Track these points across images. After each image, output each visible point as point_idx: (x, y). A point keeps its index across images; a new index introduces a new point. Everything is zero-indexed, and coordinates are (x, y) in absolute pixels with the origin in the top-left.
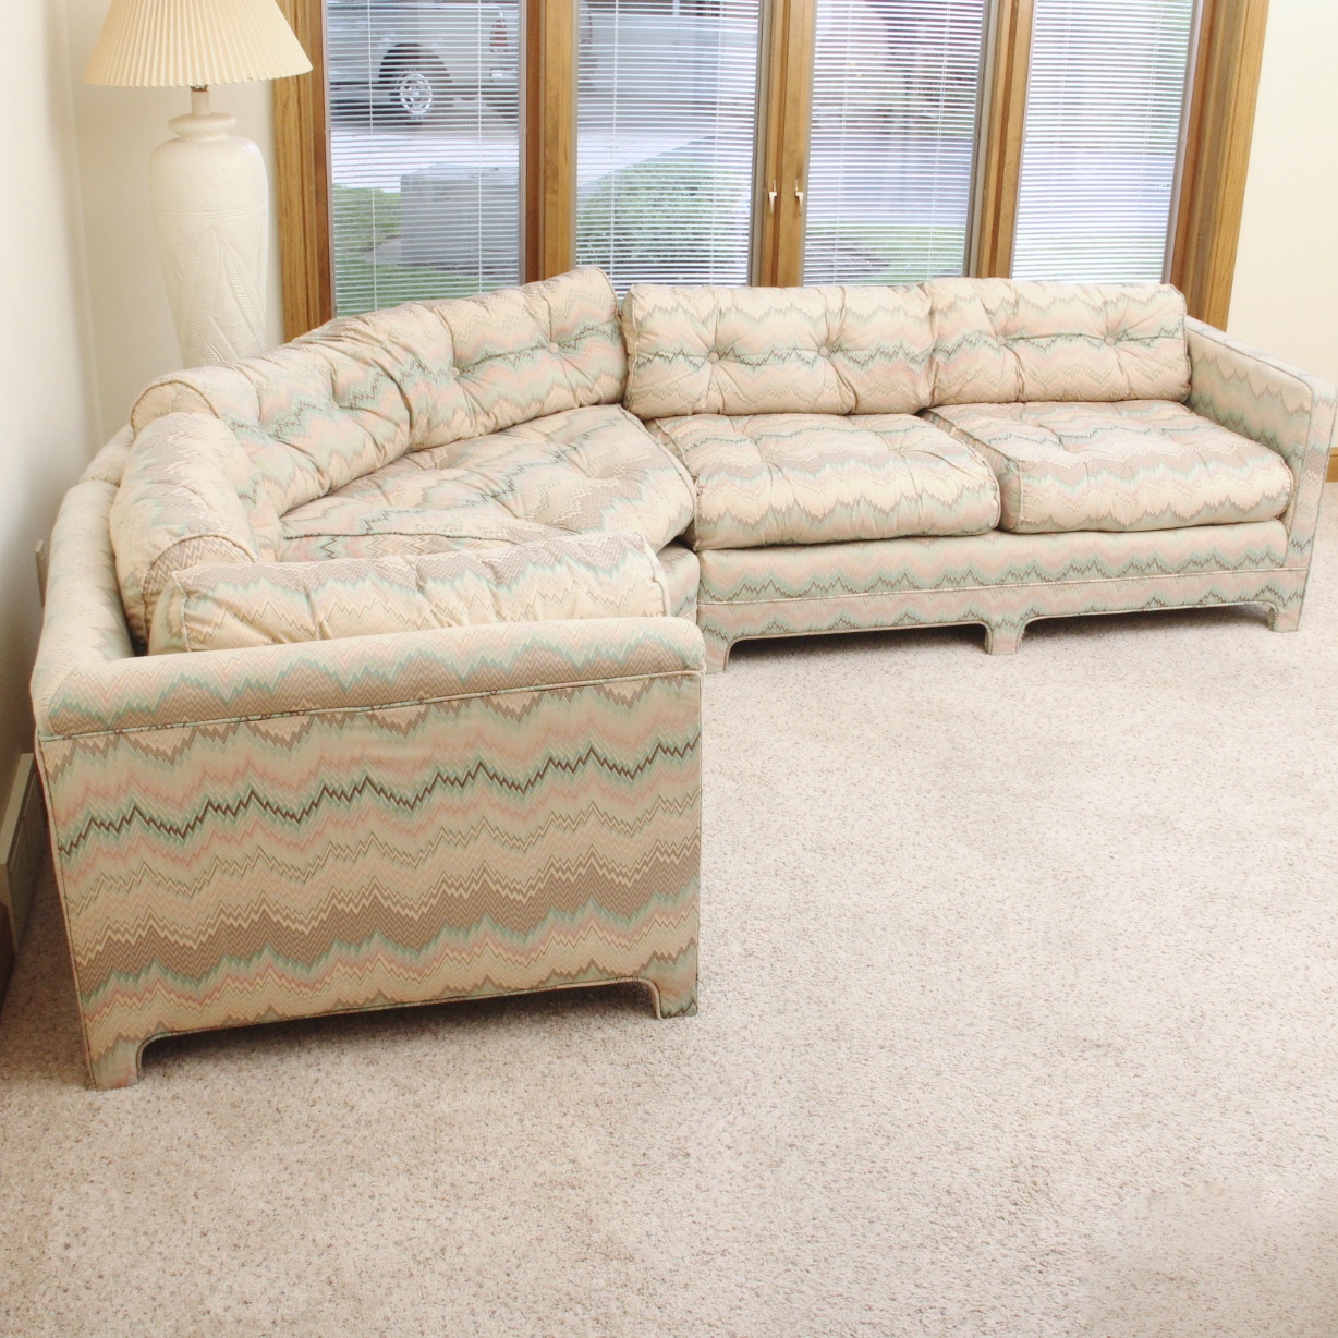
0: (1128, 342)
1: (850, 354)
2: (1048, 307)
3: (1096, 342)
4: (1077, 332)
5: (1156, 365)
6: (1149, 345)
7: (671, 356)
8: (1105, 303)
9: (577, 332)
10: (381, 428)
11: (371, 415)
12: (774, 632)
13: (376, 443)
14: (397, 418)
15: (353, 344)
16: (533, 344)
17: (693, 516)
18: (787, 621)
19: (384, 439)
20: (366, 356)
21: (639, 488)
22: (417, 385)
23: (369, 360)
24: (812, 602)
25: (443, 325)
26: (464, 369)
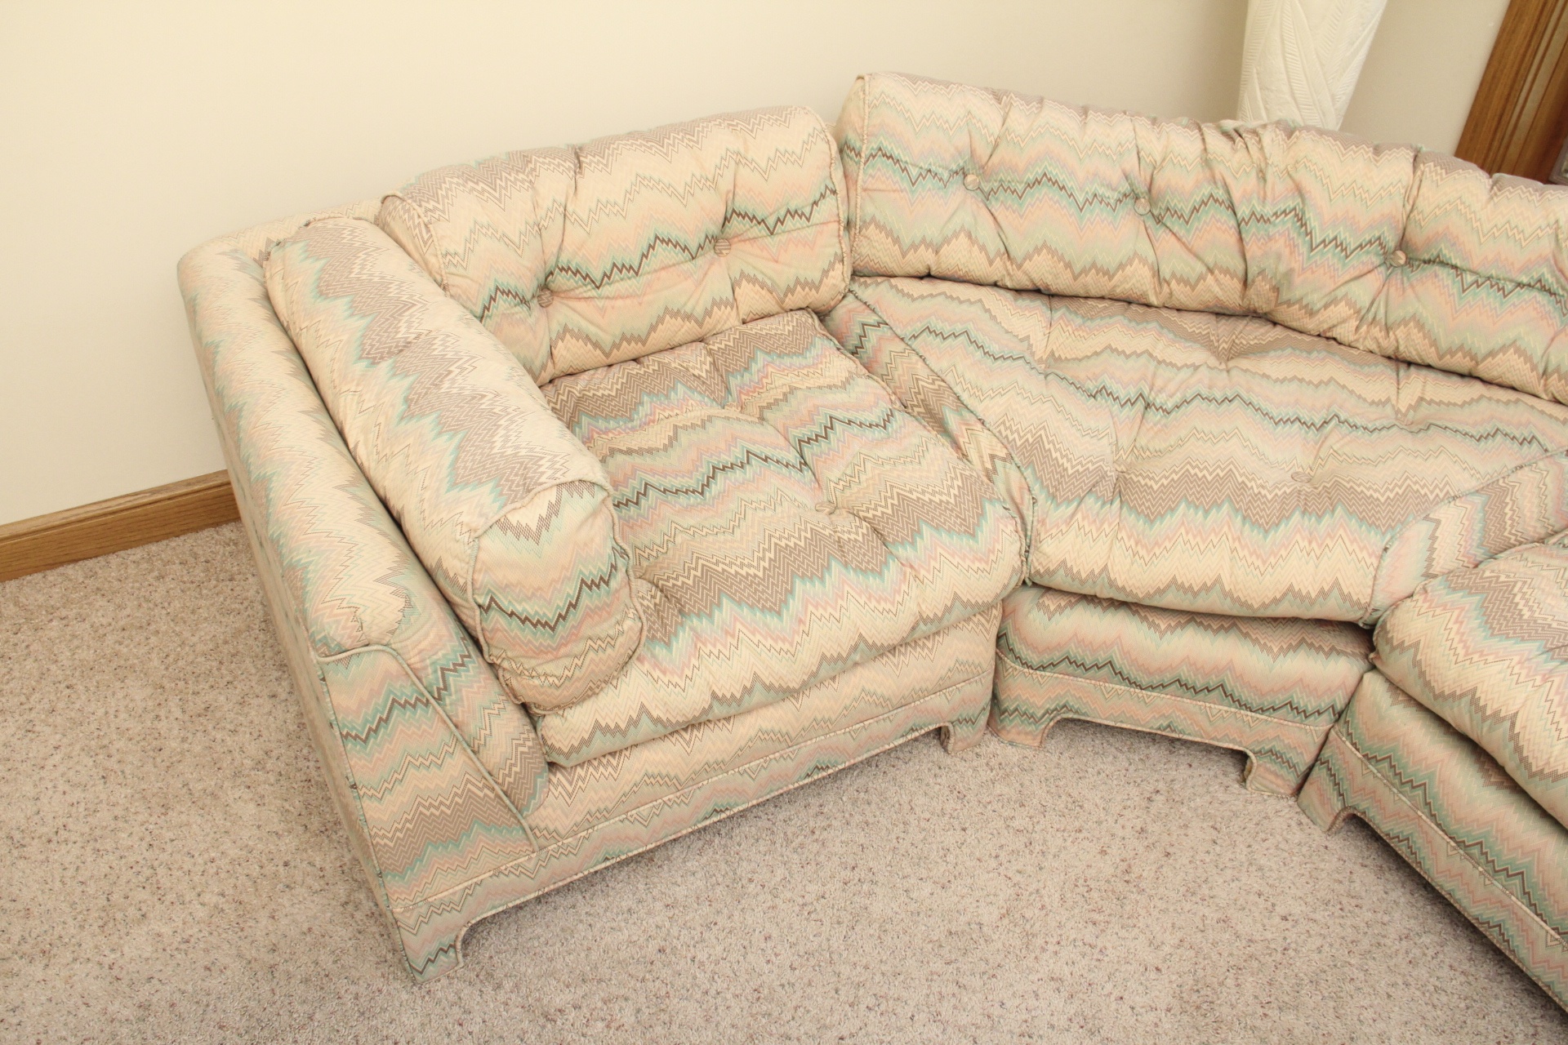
10: (1176, 261)
11: (1173, 239)
12: (1402, 850)
13: (1157, 273)
14: (1210, 260)
15: (1235, 151)
16: (1525, 280)
17: (1375, 615)
18: (1424, 853)
19: (1173, 275)
20: (1219, 169)
21: (1288, 518)
22: (1270, 239)
23: (1218, 177)
24: (1469, 865)
25: (1409, 189)
26: (1409, 261)
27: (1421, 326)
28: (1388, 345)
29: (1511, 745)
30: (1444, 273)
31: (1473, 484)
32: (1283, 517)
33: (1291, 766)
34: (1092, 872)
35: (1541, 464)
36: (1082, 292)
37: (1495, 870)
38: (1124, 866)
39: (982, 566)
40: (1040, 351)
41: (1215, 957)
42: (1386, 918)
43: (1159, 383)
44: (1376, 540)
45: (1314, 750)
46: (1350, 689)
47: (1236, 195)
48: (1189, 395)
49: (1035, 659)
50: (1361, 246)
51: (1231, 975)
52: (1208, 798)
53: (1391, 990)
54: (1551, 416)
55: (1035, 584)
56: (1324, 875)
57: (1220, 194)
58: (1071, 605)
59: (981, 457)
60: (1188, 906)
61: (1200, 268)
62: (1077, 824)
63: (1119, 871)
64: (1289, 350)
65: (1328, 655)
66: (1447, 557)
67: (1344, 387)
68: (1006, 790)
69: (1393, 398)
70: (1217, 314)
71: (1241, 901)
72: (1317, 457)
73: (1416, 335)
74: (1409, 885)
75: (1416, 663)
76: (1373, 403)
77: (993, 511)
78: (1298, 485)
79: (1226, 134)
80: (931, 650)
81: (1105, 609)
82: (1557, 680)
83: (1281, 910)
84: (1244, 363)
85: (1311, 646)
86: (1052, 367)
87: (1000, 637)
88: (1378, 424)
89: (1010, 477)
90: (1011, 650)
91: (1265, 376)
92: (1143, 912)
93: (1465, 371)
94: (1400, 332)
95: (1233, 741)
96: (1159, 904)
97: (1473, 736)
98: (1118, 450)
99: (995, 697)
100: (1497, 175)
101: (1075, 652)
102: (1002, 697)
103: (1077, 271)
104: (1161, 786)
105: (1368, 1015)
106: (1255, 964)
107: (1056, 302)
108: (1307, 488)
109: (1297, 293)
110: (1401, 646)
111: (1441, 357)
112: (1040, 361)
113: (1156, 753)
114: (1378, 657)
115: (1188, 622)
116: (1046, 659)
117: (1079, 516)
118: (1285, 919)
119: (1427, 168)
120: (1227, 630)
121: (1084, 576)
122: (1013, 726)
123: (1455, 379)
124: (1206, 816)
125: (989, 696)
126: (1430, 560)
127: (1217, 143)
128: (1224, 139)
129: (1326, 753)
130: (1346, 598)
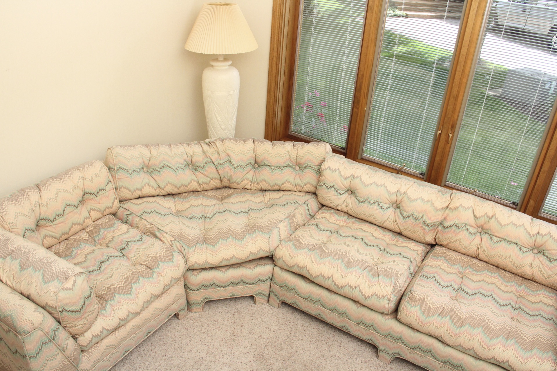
0: (542, 256)
1: (402, 212)
2: (505, 225)
3: (525, 249)
4: (515, 241)
5: (550, 273)
6: (551, 262)
7: (329, 187)
8: (538, 233)
9: (305, 166)
10: (203, 179)
11: (201, 174)
12: (295, 305)
13: (199, 183)
14: (211, 177)
15: (210, 148)
16: (285, 165)
17: (272, 253)
18: (299, 304)
19: (203, 183)
20: (208, 154)
21: (246, 236)
22: (224, 169)
23: (208, 156)
24: (309, 303)
25: (254, 149)
26: (258, 166)
27: (265, 181)
28: (259, 187)
29: (308, 273)
30: (267, 167)
31: (285, 216)
32: (244, 236)
33: (265, 295)
34: (225, 336)
35: (299, 208)
36: (181, 192)
37: (315, 302)
38: (232, 332)
39: (176, 268)
40: (174, 210)
41: (260, 345)
42: (297, 323)
43: (206, 211)
44: (267, 236)
45: (268, 289)
46: (272, 272)
47: (213, 160)
48: (215, 212)
49: (195, 288)
50: (246, 165)
51: (265, 348)
52: (248, 310)
53: (302, 338)
54: (299, 195)
55: (190, 269)
56: (280, 318)
57: (209, 160)
58: (201, 272)
59: (168, 241)
60: (250, 336)
61: (209, 179)
62: (218, 326)
63: (232, 334)
64: (236, 195)
65: (264, 265)
66: (284, 235)
67: (251, 201)
68: (197, 324)
69: (263, 200)
70: (216, 189)
71: (263, 331)
72: (249, 219)
73: (265, 184)
74: (300, 314)
75: (284, 261)
76: (259, 203)
77: (176, 254)
78: (246, 228)
79: (207, 144)
80: (169, 293)
81: (209, 270)
82: (312, 255)
83: (272, 330)
84: (226, 201)
85: (260, 264)
86: (179, 214)
87: (185, 285)
88: (261, 208)
89: (176, 244)
90: (189, 288)
91: (231, 203)
92: (241, 341)
93: (278, 189)
94: (261, 184)
95: (249, 294)
96: (243, 338)
97: (300, 274)
98: (201, 231)
99: (188, 301)
100: (273, 141)
101: (205, 283)
102: (189, 301)
103: (178, 187)
104: (235, 311)
105: (299, 345)
106: (270, 344)
107: (174, 196)
108: (248, 228)
109: (234, 180)
110: (279, 258)
111: (272, 187)
112: (175, 213)
113: (232, 303)
114: (275, 263)
115: (230, 268)
116: (198, 287)
117: (196, 249)
118: (274, 331)
119: (257, 143)
120: (239, 267)
121: (201, 264)
122: (194, 308)
123: (276, 192)
124: (248, 314)
125: (186, 302)
126: (280, 237)
127: (206, 147)
128: (207, 145)
129: (272, 289)
130: (264, 251)
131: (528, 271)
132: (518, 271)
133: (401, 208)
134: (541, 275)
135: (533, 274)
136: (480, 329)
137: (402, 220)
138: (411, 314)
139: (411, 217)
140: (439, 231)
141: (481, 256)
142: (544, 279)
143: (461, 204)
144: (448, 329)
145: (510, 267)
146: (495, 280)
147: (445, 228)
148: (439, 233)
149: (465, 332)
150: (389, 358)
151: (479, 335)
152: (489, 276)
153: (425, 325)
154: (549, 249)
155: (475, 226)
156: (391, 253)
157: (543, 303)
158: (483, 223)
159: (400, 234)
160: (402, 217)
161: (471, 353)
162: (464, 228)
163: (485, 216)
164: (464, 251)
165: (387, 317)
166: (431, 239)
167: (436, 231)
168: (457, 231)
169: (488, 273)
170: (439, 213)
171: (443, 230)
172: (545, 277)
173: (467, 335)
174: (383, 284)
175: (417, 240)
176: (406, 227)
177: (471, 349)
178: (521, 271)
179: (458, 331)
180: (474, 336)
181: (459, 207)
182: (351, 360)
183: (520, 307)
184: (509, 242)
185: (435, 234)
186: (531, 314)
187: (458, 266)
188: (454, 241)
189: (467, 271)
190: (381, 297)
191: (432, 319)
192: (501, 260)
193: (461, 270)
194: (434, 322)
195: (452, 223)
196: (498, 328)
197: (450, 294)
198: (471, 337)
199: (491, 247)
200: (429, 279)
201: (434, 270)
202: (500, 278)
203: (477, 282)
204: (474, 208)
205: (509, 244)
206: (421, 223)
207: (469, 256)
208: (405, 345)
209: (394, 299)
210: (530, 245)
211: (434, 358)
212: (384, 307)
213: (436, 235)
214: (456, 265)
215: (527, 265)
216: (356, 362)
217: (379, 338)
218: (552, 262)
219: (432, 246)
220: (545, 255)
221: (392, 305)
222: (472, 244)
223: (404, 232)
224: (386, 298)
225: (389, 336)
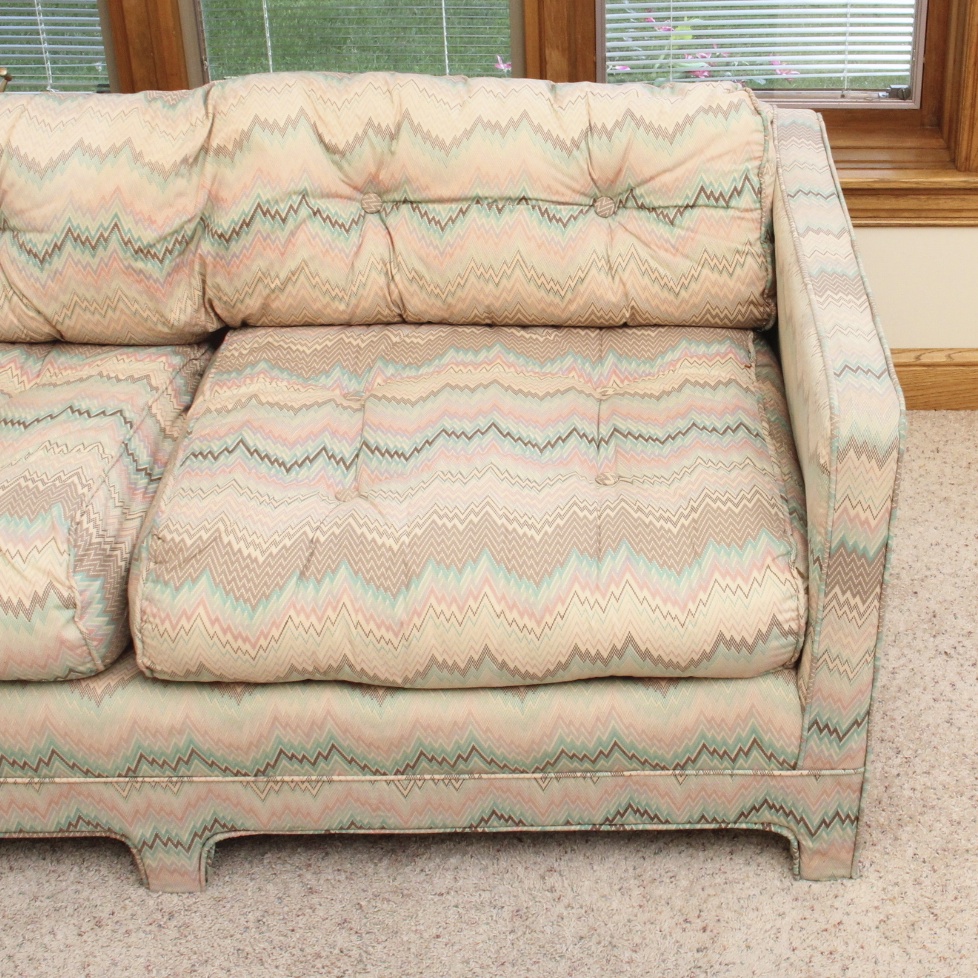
131: (606, 293)
132: (573, 308)
133: (12, 222)
134: (656, 288)
135: (626, 295)
136: (485, 562)
137: (36, 272)
138: (184, 622)
139: (69, 247)
140: (209, 260)
141: (416, 305)
142: (671, 297)
143: (256, 117)
144: (360, 618)
145: (536, 300)
146: (497, 372)
147: (225, 239)
148: (209, 269)
149: (433, 600)
150: (190, 863)
151: (487, 589)
152: (465, 365)
153: (263, 642)
154: (647, 174)
155: (347, 191)
156: (29, 419)
157: (696, 383)
158: (373, 169)
159: (57, 341)
160: (32, 261)
161: (487, 674)
162: (304, 212)
163: (371, 132)
164: (340, 309)
165: (99, 686)
166: (189, 310)
167: (197, 267)
168: (282, 235)
169: (461, 356)
170: (180, 183)
171: (222, 252)
172: (670, 289)
173: (443, 607)
174: (20, 547)
175: (138, 338)
176: (65, 298)
177: (481, 660)
178: (580, 301)
179: (400, 610)
180: (471, 602)
181: (250, 130)
182: (29, 948)
183: (615, 430)
184: (497, 204)
185: (197, 282)
186: (661, 435)
187: (337, 373)
188: (285, 284)
189: (379, 380)
190: (27, 604)
191: (280, 602)
192: (491, 286)
193: (353, 386)
194: (292, 613)
195: (246, 207)
196: (550, 530)
197: (329, 486)
198: (461, 609)
199: (436, 247)
200: (222, 458)
201: (239, 417)
202: (512, 358)
203: (424, 399)
204: (314, 118)
205: (500, 211)
206: (121, 254)
207: (369, 325)
208: (225, 771)
209: (93, 591)
210: (577, 187)
211: (364, 768)
212: (62, 642)
213: (204, 282)
214: (327, 373)
215: (594, 271)
216: (55, 945)
217: (108, 793)
218: (677, 222)
219: (212, 341)
220: (642, 207)
221: (96, 622)
222: (360, 265)
223: (71, 326)
224: (53, 599)
225: (145, 767)
